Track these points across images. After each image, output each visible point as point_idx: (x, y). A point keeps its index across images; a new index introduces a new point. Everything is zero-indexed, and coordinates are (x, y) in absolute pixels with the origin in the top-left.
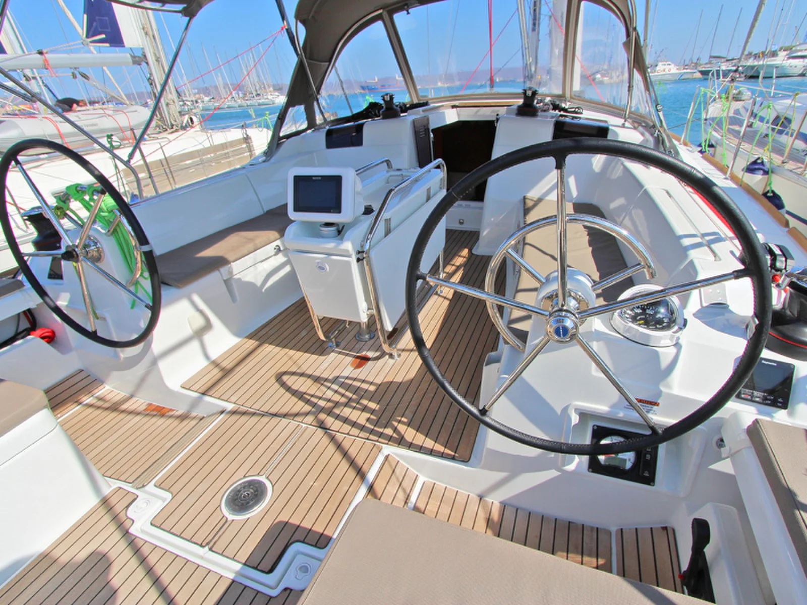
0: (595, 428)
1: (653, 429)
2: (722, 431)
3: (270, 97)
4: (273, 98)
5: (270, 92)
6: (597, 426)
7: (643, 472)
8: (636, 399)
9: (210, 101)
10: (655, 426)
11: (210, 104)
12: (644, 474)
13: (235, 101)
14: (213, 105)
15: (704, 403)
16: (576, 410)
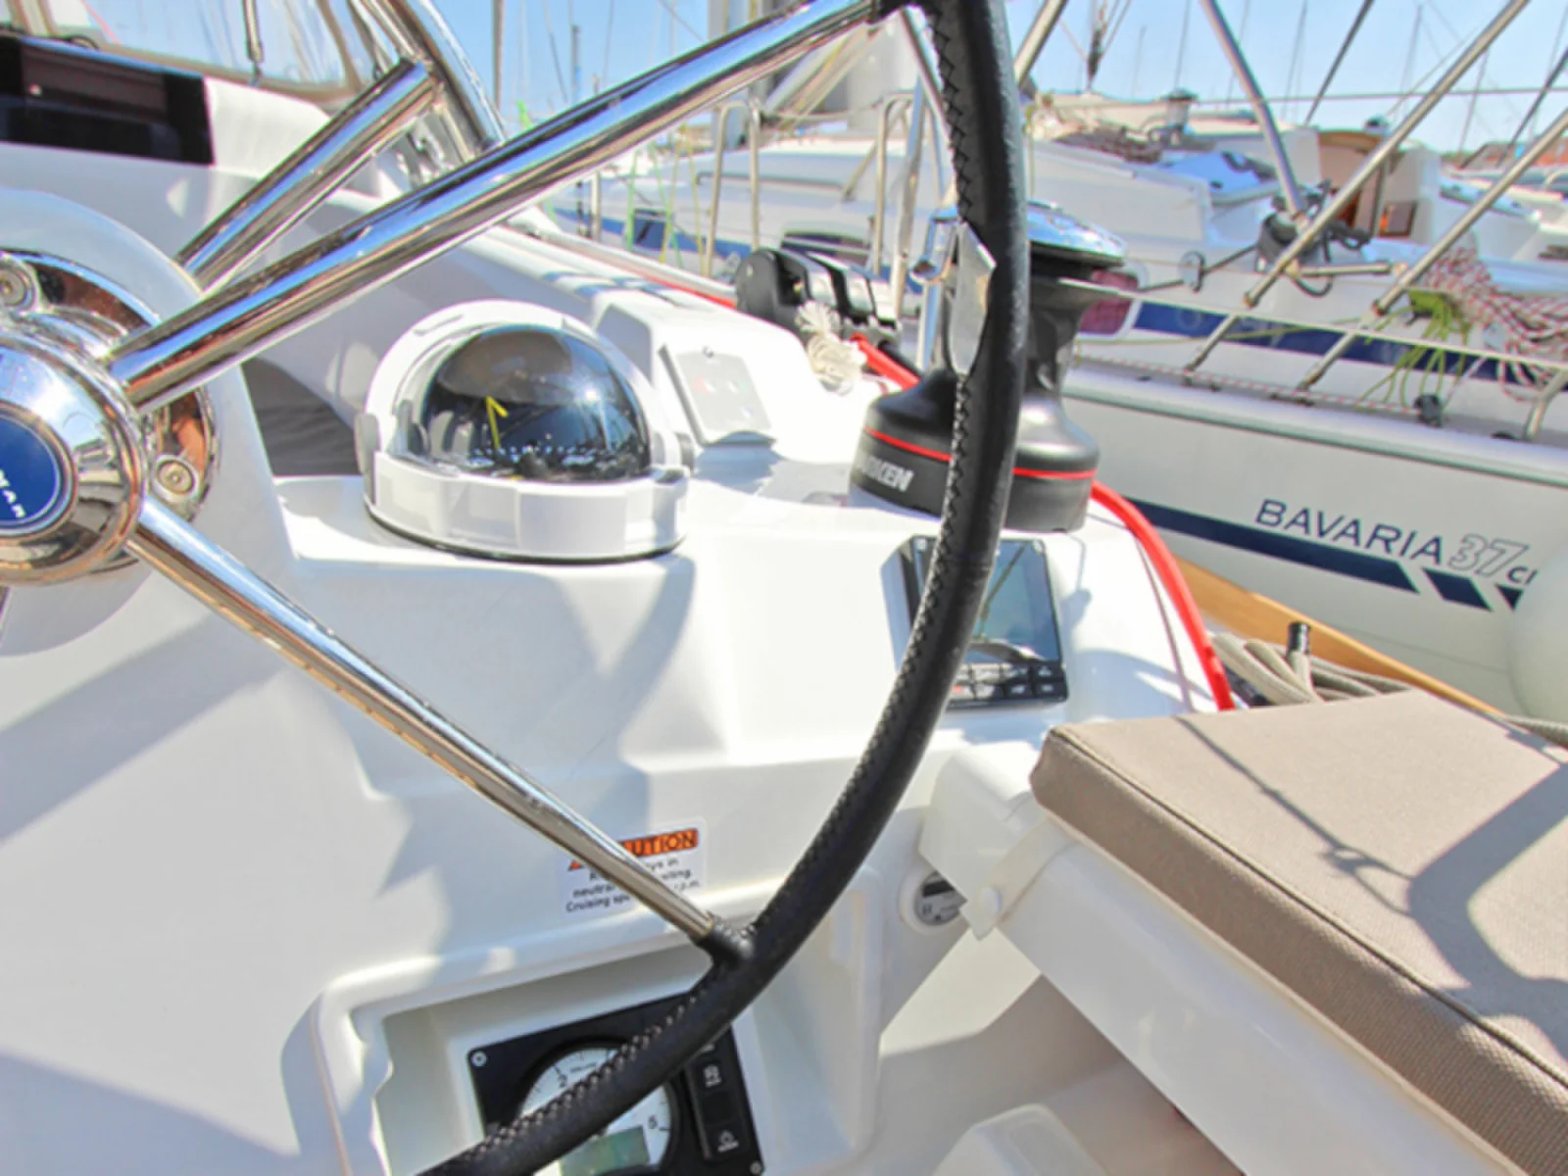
0: (480, 1060)
1: (713, 944)
2: (923, 850)
6: (485, 1050)
7: (714, 1144)
8: (623, 843)
10: (720, 928)
12: (722, 1149)
15: (858, 762)
16: (356, 1014)
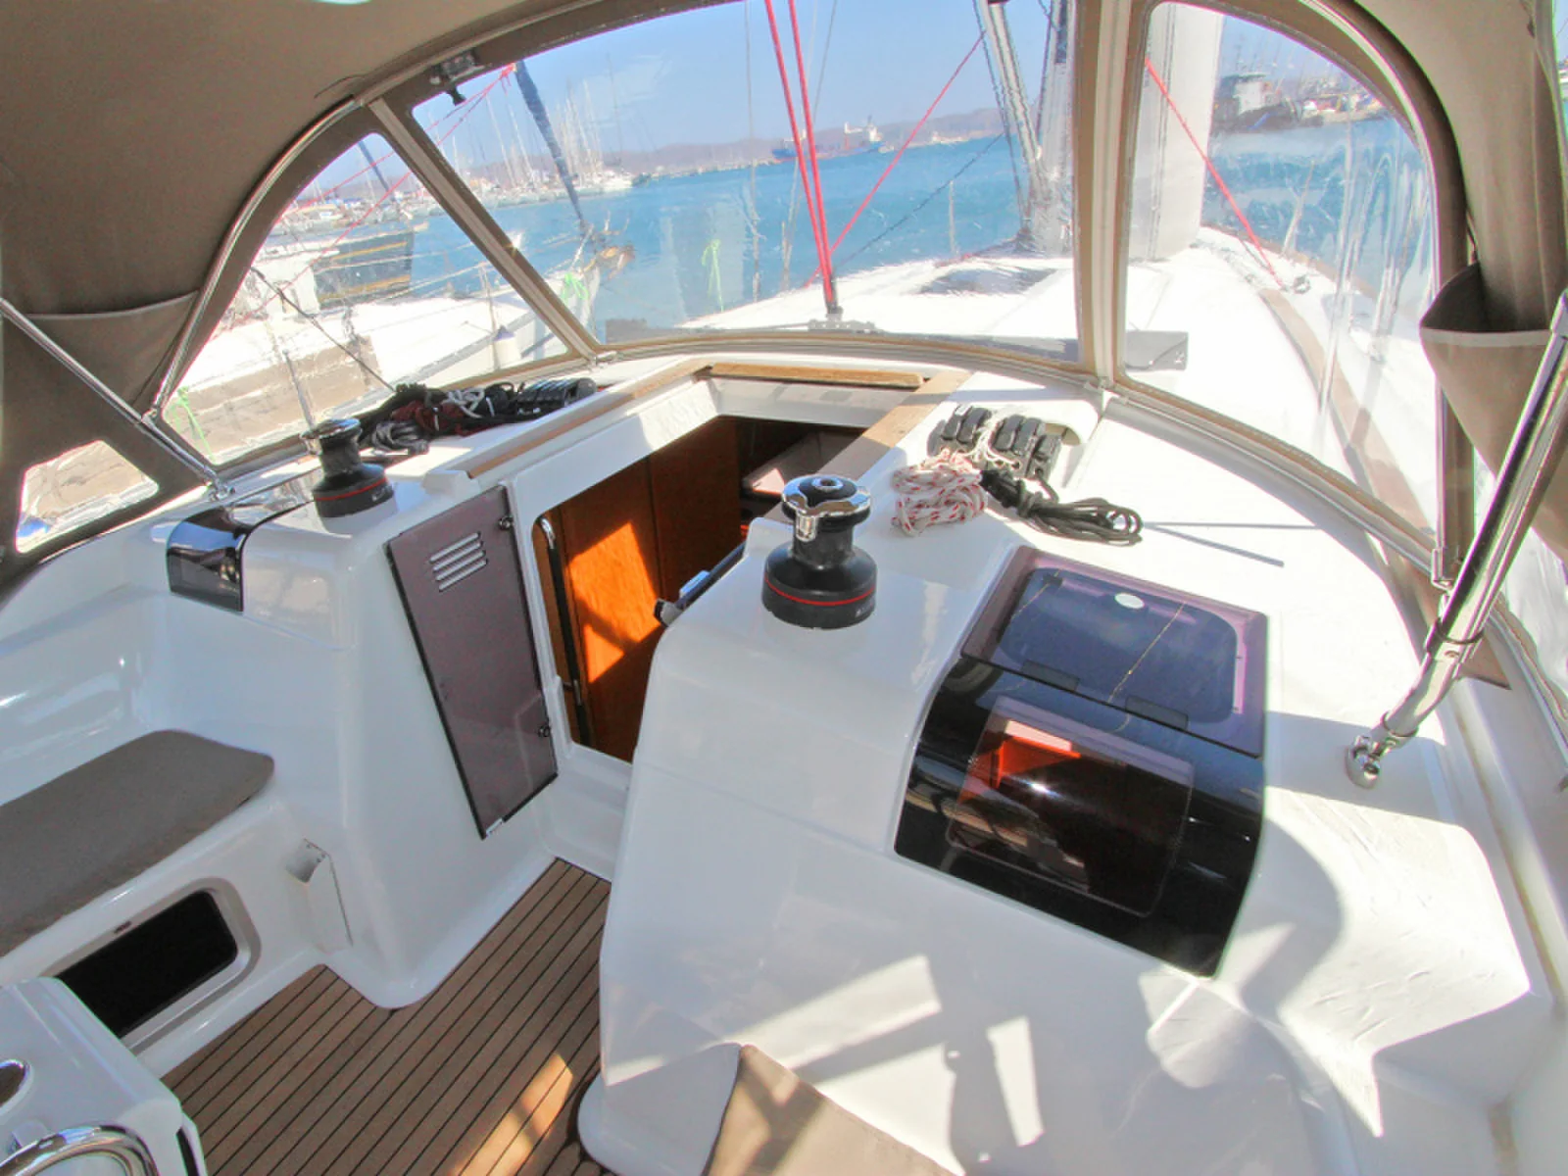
3: (597, 180)
4: (601, 182)
5: (597, 169)
9: (492, 191)
11: (492, 196)
13: (533, 190)
14: (496, 198)
